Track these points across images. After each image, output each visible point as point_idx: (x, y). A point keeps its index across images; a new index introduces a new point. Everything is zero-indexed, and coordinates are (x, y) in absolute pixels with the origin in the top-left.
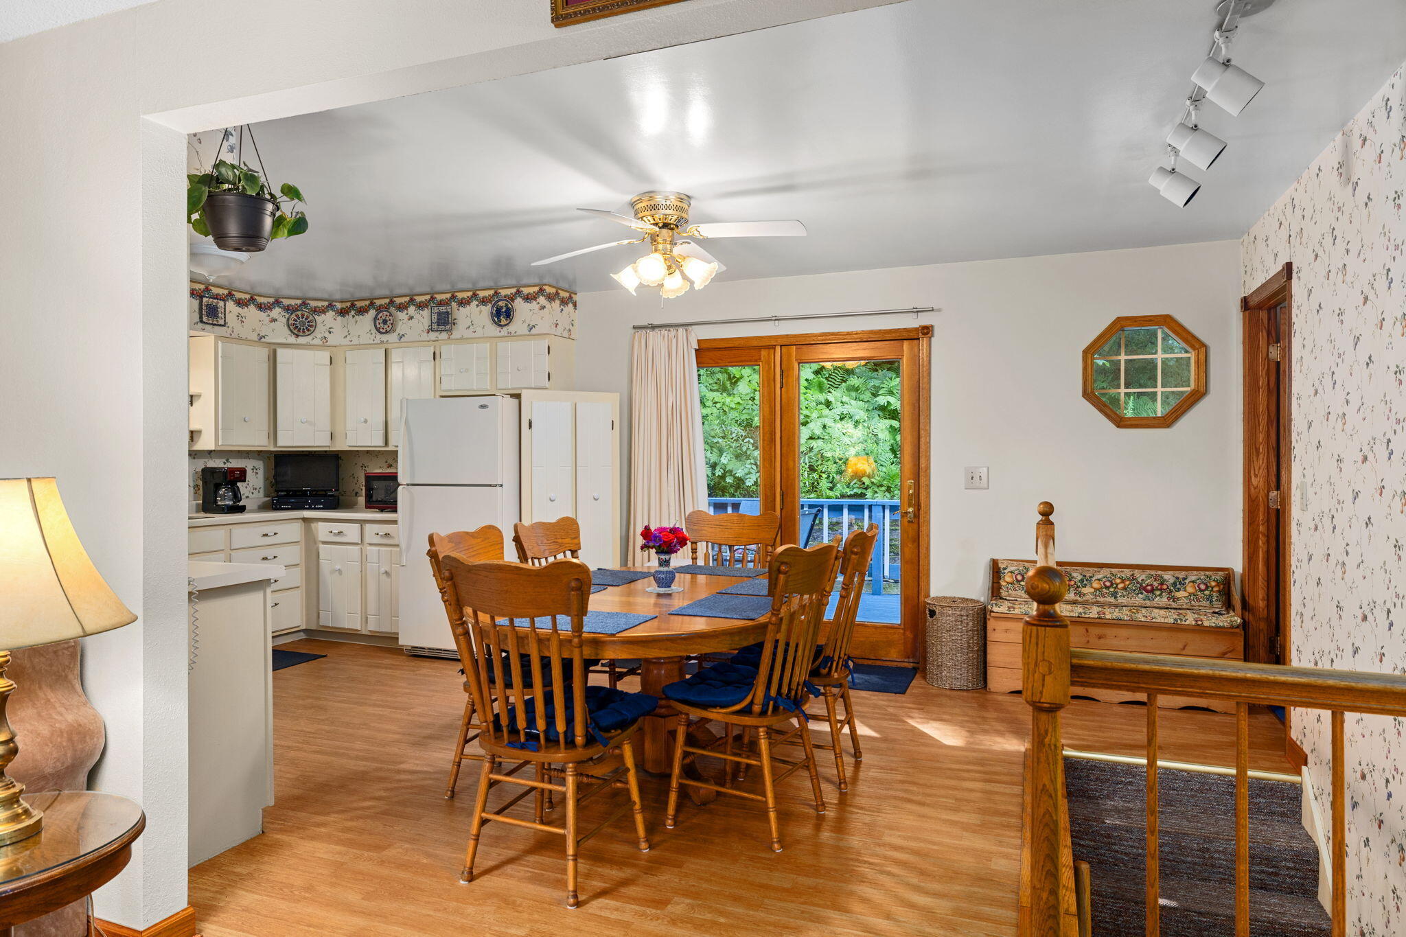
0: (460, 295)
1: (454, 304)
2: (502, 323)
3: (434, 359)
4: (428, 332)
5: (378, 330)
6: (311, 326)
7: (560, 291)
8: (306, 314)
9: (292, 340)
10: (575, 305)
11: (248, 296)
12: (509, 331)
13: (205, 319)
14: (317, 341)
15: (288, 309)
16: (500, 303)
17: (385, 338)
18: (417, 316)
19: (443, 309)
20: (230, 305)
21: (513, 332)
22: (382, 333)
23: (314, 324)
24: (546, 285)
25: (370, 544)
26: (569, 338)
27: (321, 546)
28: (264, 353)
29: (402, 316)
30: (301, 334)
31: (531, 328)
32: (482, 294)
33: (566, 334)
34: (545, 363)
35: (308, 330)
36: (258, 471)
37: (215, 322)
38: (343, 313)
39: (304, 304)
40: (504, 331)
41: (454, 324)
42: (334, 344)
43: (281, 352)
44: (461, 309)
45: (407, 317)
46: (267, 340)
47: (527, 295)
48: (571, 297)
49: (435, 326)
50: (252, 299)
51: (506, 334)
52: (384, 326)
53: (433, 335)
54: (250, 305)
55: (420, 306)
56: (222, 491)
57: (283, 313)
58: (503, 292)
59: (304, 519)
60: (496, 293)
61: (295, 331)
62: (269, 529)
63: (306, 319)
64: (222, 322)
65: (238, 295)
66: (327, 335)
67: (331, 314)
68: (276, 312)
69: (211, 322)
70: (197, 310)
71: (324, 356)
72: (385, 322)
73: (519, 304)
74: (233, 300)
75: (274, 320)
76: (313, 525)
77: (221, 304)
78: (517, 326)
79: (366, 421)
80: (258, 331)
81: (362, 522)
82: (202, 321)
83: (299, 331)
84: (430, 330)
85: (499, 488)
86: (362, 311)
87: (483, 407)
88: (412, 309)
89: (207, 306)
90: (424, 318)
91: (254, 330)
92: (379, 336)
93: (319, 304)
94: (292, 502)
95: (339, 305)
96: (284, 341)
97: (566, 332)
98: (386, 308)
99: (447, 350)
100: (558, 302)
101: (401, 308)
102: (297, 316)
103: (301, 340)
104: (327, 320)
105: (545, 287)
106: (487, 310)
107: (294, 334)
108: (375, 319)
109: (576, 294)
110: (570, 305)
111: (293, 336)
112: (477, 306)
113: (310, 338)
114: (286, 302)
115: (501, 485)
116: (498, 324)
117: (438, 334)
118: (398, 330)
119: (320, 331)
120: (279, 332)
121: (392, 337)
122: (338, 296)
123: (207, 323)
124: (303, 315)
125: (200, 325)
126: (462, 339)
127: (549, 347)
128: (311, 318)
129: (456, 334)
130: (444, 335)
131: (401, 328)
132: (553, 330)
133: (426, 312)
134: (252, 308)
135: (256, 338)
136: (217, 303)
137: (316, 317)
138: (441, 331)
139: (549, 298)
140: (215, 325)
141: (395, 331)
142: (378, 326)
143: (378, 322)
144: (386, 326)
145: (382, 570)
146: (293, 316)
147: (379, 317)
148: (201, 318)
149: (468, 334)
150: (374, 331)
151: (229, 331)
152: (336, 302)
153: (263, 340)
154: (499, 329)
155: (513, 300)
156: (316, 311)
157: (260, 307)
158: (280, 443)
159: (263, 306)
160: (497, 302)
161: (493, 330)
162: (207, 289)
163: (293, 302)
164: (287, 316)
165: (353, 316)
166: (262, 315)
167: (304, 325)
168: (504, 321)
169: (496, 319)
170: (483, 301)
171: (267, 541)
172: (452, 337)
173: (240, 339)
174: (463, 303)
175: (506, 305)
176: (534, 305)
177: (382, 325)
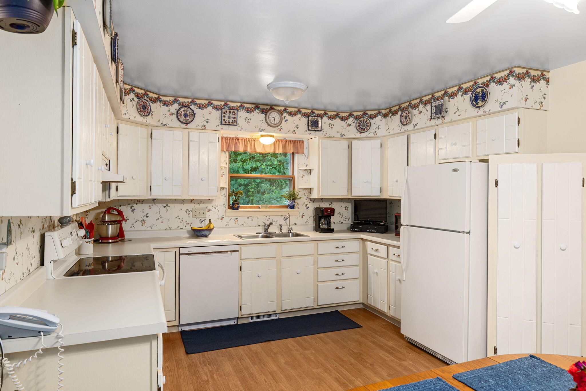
0: (450, 91)
1: (446, 98)
2: (479, 105)
3: (435, 138)
4: (430, 120)
5: (402, 123)
6: (368, 126)
7: (530, 71)
8: (365, 119)
9: (358, 135)
10: (548, 81)
11: (335, 113)
12: (485, 110)
13: (310, 128)
14: (372, 135)
15: (357, 118)
16: (478, 90)
17: (406, 128)
18: (424, 111)
19: (439, 102)
20: (325, 119)
21: (488, 111)
22: (404, 125)
23: (369, 125)
24: (515, 67)
25: (392, 260)
26: (540, 109)
27: (369, 256)
28: (346, 144)
29: (415, 112)
30: (363, 131)
31: (502, 105)
32: (465, 86)
33: (537, 106)
34: (516, 132)
35: (366, 128)
36: (348, 209)
37: (316, 129)
38: (385, 116)
39: (365, 113)
40: (481, 111)
41: (446, 112)
42: (382, 135)
43: (354, 143)
44: (451, 100)
45: (418, 112)
46: (346, 137)
47: (499, 79)
48: (542, 75)
49: (434, 115)
50: (338, 115)
51: (482, 113)
52: (405, 121)
53: (433, 122)
54: (336, 118)
55: (426, 104)
56: (322, 220)
57: (354, 121)
58: (480, 81)
59: (362, 239)
60: (475, 83)
61: (360, 130)
62: (340, 244)
63: (365, 122)
64: (319, 129)
65: (329, 113)
66: (377, 130)
67: (379, 117)
68: (351, 120)
69: (313, 129)
70: (307, 124)
71: (378, 143)
72: (406, 117)
73: (493, 88)
74: (327, 117)
75: (349, 125)
76: (366, 243)
77: (319, 119)
78: (491, 105)
79: (397, 181)
80: (340, 132)
81: (388, 246)
82: (309, 130)
83: (362, 130)
84: (431, 118)
85: (467, 235)
86: (395, 113)
87: (455, 170)
88: (421, 106)
89: (312, 121)
90: (427, 111)
91: (338, 132)
92: (403, 127)
93: (373, 113)
94: (360, 228)
95: (384, 112)
96: (354, 136)
97: (537, 104)
98: (407, 108)
99: (443, 131)
100: (528, 80)
101: (415, 107)
102: (361, 121)
103: (364, 135)
104: (378, 121)
105: (514, 69)
106: (468, 97)
107: (359, 131)
108: (401, 116)
109: (549, 72)
110: (542, 82)
111: (359, 133)
112: (462, 95)
113: (367, 133)
114: (355, 114)
115: (469, 233)
116: (476, 106)
117: (435, 120)
118: (413, 122)
119: (373, 129)
120: (352, 132)
121: (410, 127)
122: (383, 107)
123: (311, 130)
124: (364, 120)
125: (308, 132)
126: (451, 122)
127: (519, 118)
128: (368, 121)
129: (447, 119)
130: (440, 121)
131: (415, 120)
132: (523, 104)
133: (429, 107)
134: (338, 119)
135: (339, 136)
136: (317, 119)
137: (371, 120)
138: (438, 118)
139: (518, 77)
140: (316, 131)
141: (411, 122)
142: (402, 121)
143: (402, 118)
144: (406, 120)
145: (397, 278)
146: (359, 121)
147: (403, 115)
148: (308, 128)
149: (456, 117)
150: (400, 124)
151: (324, 133)
152: (382, 110)
153: (344, 137)
154: (477, 110)
155: (487, 86)
156: (372, 117)
157: (343, 119)
158: (353, 195)
159: (344, 118)
160: (476, 89)
161: (472, 111)
162: (312, 112)
163: (359, 114)
164: (356, 122)
165: (391, 117)
166: (343, 123)
167: (364, 126)
168: (480, 103)
169: (475, 103)
170: (466, 92)
171: (338, 250)
172: (445, 121)
173: (330, 137)
174: (452, 96)
175: (482, 90)
176: (505, 85)
177: (404, 120)
